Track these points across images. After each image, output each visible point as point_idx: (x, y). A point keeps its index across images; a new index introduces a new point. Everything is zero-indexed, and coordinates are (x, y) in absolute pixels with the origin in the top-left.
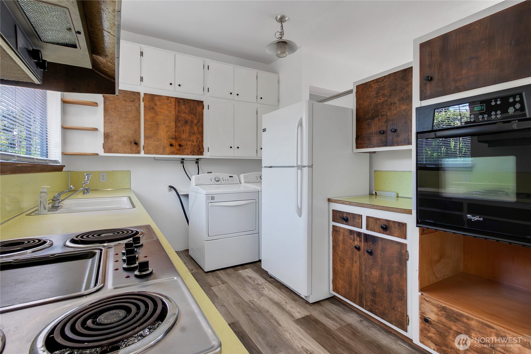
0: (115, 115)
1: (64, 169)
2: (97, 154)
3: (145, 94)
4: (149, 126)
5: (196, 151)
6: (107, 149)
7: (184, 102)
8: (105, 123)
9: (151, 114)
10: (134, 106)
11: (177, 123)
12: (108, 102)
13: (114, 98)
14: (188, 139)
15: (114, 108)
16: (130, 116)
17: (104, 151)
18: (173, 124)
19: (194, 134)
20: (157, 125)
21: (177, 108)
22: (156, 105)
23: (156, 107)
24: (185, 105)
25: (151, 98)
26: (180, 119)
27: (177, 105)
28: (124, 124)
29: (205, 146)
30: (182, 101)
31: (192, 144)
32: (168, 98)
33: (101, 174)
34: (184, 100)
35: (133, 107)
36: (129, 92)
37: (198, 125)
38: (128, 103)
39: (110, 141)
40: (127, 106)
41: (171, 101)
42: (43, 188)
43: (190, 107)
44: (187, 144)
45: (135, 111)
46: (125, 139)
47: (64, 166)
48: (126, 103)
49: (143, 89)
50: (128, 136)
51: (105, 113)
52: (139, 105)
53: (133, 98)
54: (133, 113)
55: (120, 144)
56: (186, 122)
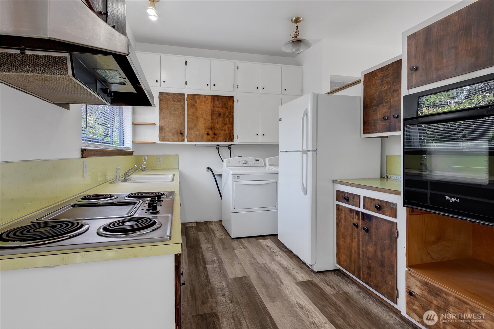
0: (167, 112)
1: (134, 154)
2: (155, 143)
3: (188, 95)
4: (191, 120)
5: (227, 139)
6: (162, 138)
7: (218, 98)
8: (160, 118)
9: (192, 110)
10: (180, 104)
11: (212, 116)
12: (162, 103)
13: (167, 100)
14: (221, 129)
15: (166, 108)
16: (177, 113)
17: (160, 140)
18: (209, 117)
19: (226, 124)
20: (197, 118)
21: (212, 103)
22: (196, 102)
23: (196, 104)
24: (219, 101)
25: (193, 97)
26: (215, 112)
27: (212, 101)
28: (173, 119)
29: (235, 133)
30: (216, 98)
31: (224, 133)
32: (205, 96)
33: (158, 157)
34: (217, 96)
35: (179, 106)
36: (177, 94)
37: (229, 117)
38: (176, 103)
39: (163, 132)
40: (176, 105)
41: (208, 99)
42: (118, 166)
43: (223, 102)
44: (220, 133)
45: (181, 108)
46: (174, 131)
47: (134, 151)
48: (174, 102)
49: (187, 91)
50: (176, 128)
51: (160, 111)
52: (184, 103)
53: (180, 99)
54: (180, 110)
55: (170, 134)
56: (220, 115)
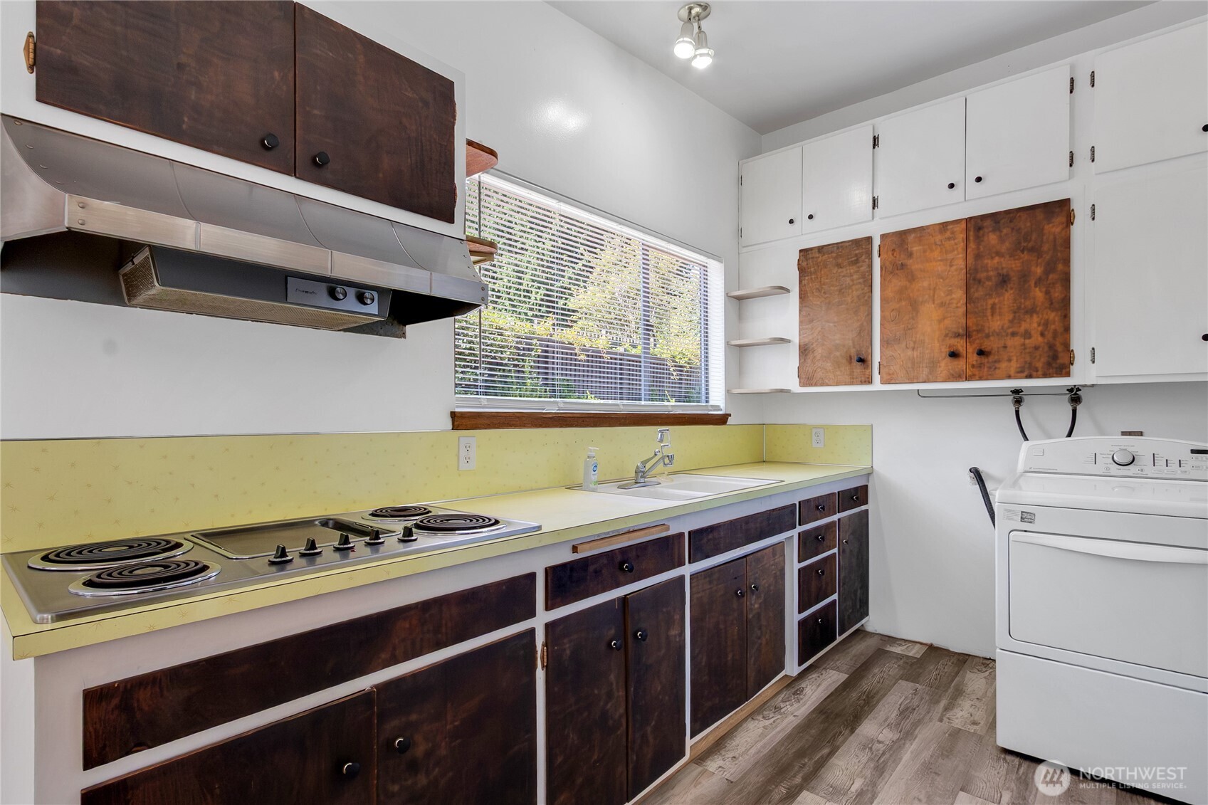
0: (819, 303)
1: (730, 421)
2: (787, 391)
3: (884, 236)
4: (894, 313)
5: (1039, 365)
6: (805, 377)
7: (997, 222)
8: (800, 323)
9: (897, 283)
10: (857, 272)
11: (972, 290)
12: (806, 280)
13: (818, 266)
14: (1011, 330)
15: (817, 289)
16: (849, 299)
17: (800, 382)
18: (959, 294)
19: (1032, 311)
20: (914, 305)
21: (972, 245)
22: (910, 255)
23: (910, 262)
24: (1001, 231)
25: (899, 241)
26: (982, 275)
27: (971, 238)
28: (836, 319)
29: (1080, 342)
30: (988, 223)
31: (1024, 345)
32: (944, 225)
34: (993, 216)
35: (855, 277)
36: (847, 245)
37: (1048, 282)
38: (844, 269)
39: (810, 361)
40: (844, 276)
41: (953, 233)
43: (1019, 230)
44: (1005, 347)
45: (860, 283)
46: (838, 354)
47: (730, 415)
48: (840, 270)
49: (876, 229)
50: (844, 346)
51: (800, 304)
52: (871, 266)
53: (856, 255)
54: (856, 290)
55: (828, 365)
56: (1004, 281)
